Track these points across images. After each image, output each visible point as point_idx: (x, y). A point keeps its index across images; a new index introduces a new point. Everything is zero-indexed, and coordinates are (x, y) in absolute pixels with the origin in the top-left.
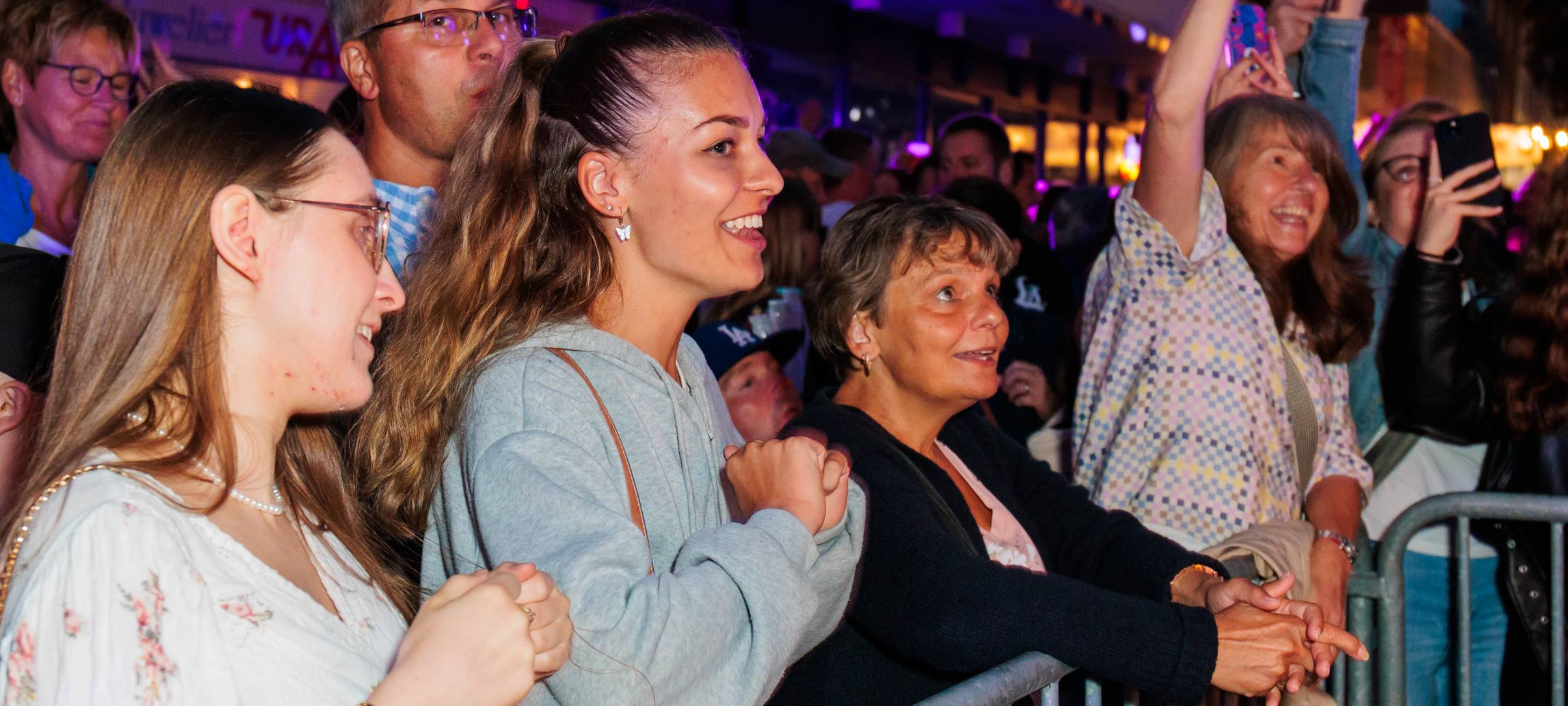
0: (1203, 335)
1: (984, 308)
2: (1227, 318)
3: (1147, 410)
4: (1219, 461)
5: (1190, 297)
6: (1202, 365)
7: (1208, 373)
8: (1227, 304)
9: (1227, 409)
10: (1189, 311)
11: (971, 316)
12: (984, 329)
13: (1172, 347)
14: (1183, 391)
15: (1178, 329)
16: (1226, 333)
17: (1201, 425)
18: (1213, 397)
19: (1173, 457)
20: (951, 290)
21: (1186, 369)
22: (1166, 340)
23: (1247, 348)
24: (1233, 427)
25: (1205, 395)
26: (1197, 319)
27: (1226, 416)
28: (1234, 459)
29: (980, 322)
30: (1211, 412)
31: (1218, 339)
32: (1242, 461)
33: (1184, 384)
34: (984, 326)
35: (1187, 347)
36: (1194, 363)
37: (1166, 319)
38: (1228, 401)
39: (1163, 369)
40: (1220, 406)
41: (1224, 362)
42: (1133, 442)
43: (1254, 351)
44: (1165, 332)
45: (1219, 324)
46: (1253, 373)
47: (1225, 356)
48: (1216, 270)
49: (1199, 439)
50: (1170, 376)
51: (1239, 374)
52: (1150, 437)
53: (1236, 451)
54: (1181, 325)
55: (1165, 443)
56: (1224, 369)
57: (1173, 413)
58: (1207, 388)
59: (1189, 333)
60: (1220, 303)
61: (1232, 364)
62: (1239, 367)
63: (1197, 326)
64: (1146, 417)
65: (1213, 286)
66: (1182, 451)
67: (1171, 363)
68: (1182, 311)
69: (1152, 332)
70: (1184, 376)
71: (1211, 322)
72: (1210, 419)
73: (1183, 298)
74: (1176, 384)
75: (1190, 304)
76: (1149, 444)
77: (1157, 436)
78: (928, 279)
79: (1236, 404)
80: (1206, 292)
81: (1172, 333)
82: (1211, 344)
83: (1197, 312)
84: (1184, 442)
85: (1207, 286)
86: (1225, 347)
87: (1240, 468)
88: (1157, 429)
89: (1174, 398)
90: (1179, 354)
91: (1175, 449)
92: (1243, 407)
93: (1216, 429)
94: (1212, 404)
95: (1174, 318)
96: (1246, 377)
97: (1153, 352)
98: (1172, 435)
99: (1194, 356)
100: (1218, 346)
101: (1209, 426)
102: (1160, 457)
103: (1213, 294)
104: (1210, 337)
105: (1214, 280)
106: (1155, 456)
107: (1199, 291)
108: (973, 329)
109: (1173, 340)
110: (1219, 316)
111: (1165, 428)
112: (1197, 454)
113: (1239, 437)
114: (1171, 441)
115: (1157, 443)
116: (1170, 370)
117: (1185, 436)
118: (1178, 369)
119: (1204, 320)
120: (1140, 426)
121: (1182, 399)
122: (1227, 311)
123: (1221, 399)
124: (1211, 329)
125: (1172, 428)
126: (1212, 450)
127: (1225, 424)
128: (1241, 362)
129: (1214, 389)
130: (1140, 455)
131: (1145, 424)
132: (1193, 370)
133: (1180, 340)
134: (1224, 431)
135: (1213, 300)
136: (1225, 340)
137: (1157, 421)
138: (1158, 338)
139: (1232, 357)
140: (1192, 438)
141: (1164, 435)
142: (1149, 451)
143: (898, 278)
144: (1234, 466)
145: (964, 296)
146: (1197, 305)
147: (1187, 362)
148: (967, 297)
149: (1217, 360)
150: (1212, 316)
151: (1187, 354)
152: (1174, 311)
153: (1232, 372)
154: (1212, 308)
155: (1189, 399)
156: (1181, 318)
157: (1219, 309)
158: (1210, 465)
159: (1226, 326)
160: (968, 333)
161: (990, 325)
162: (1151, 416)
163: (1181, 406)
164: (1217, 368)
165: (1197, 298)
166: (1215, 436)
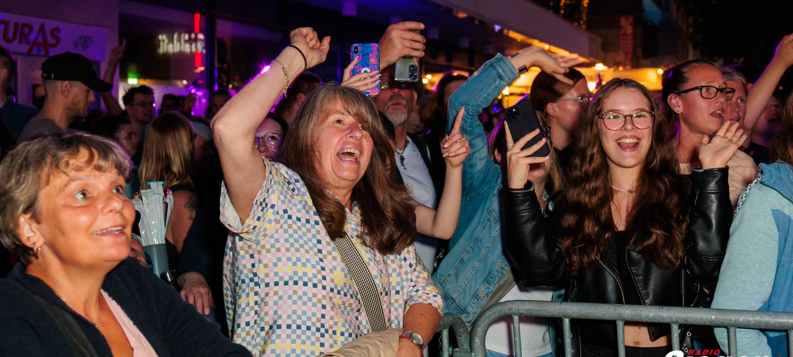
0: (284, 259)
1: (109, 199)
2: (297, 245)
3: (256, 312)
4: (304, 337)
5: (272, 237)
6: (286, 279)
7: (291, 283)
8: (296, 236)
9: (305, 304)
10: (273, 246)
11: (100, 206)
12: (111, 214)
13: (267, 270)
14: (276, 298)
15: (267, 258)
16: (298, 255)
17: (289, 317)
18: (295, 297)
19: (273, 342)
20: (85, 191)
21: (276, 284)
22: (261, 266)
23: (313, 262)
24: (309, 314)
25: (290, 297)
26: (278, 250)
27: (304, 308)
28: (313, 334)
29: (107, 209)
30: (294, 307)
31: (294, 259)
32: (318, 334)
33: (276, 293)
34: (111, 211)
35: (276, 269)
36: (281, 278)
37: (259, 253)
38: (305, 298)
39: (263, 285)
40: (300, 302)
41: (300, 274)
42: (248, 333)
43: (317, 263)
44: (260, 261)
45: (293, 250)
46: (320, 277)
47: (300, 270)
48: (286, 216)
49: (289, 327)
50: (267, 289)
51: (310, 280)
52: (259, 330)
53: (313, 329)
54: (269, 255)
55: (267, 333)
56: (301, 278)
57: (271, 313)
58: (290, 293)
59: (275, 260)
60: (291, 236)
61: (305, 274)
62: (310, 275)
63: (279, 255)
64: (256, 317)
65: (285, 226)
66: (279, 337)
67: (267, 280)
68: (268, 246)
69: (252, 261)
70: (276, 288)
71: (288, 250)
72: (294, 312)
73: (268, 238)
74: (271, 294)
75: (272, 241)
76: (258, 335)
77: (262, 329)
78: (66, 185)
79: (310, 299)
80: (281, 231)
81: (265, 261)
82: (290, 264)
83: (277, 245)
84: (278, 331)
85: (281, 227)
86: (299, 264)
87: (318, 339)
88: (262, 325)
89: (271, 303)
90: (272, 274)
91: (274, 337)
92: (315, 300)
93: (299, 317)
94: (295, 302)
95: (264, 252)
96: (315, 281)
97: (255, 275)
98: (271, 327)
99: (281, 274)
100: (295, 264)
101: (294, 317)
102: (265, 343)
103: (286, 231)
104: (289, 259)
105: (286, 222)
106: (262, 342)
107: (277, 232)
108: (104, 215)
109: (266, 266)
110: (292, 245)
111: (267, 323)
112: (288, 336)
113: (314, 319)
114: (271, 331)
115: (263, 334)
116: (267, 285)
117: (279, 327)
118: (272, 284)
119: (283, 250)
120: (252, 323)
121: (276, 303)
122: (296, 241)
123: (300, 298)
124: (288, 254)
125: (271, 323)
126: (299, 332)
127: (304, 313)
128: (311, 271)
129: (295, 292)
130: (253, 342)
131: (256, 321)
132: (281, 283)
133: (270, 265)
134: (304, 318)
135: (286, 236)
136: (298, 259)
137: (262, 319)
138: (256, 265)
139: (305, 269)
140: (284, 327)
141: (267, 328)
142: (258, 340)
143: (45, 188)
144: (313, 339)
145: (95, 194)
146: (277, 241)
147: (277, 279)
148: (98, 194)
149: (296, 273)
150: (288, 245)
151: (276, 274)
152: (263, 247)
153: (305, 279)
154: (287, 240)
155: (280, 302)
156: (268, 251)
157: (291, 240)
158: (299, 341)
159: (297, 250)
160: (101, 218)
161: (115, 210)
162: (259, 317)
163: (275, 308)
164: (296, 278)
165: (276, 236)
166: (299, 322)
